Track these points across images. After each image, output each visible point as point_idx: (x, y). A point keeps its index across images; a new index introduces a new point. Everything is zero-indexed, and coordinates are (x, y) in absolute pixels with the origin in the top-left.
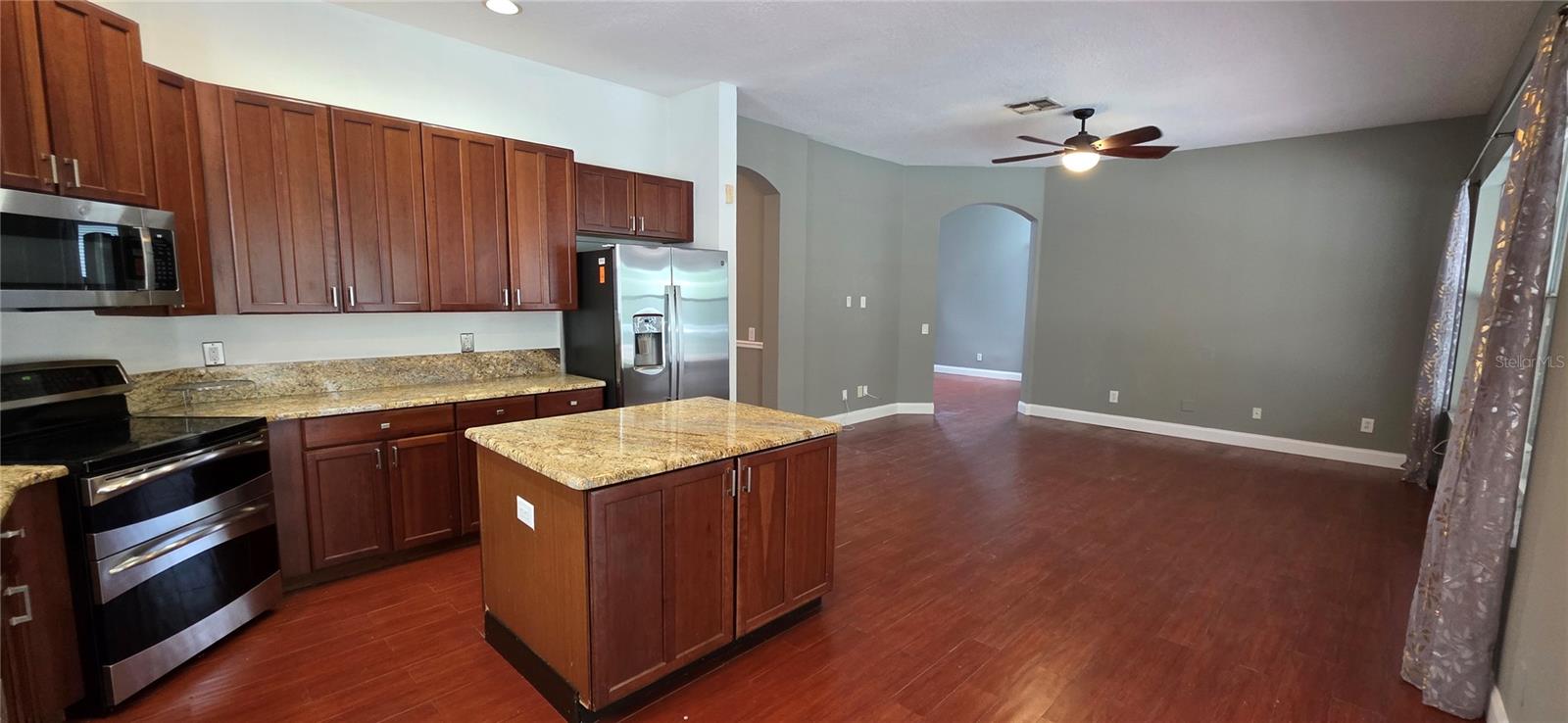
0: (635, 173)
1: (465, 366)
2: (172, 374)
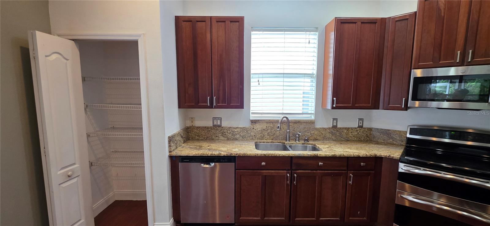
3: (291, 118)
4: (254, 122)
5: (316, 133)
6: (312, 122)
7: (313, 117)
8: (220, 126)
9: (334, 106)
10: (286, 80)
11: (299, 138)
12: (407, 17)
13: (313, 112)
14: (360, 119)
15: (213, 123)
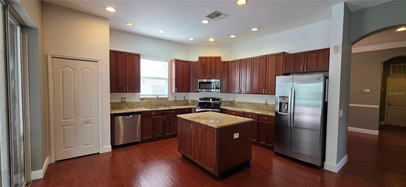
0: (304, 52)
1: (265, 106)
2: (229, 101)
3: (159, 97)
4: (142, 99)
5: (169, 103)
6: (167, 98)
7: (167, 97)
8: (125, 102)
9: (176, 91)
11: (162, 105)
12: (196, 62)
13: (167, 94)
14: (184, 97)
15: (121, 100)
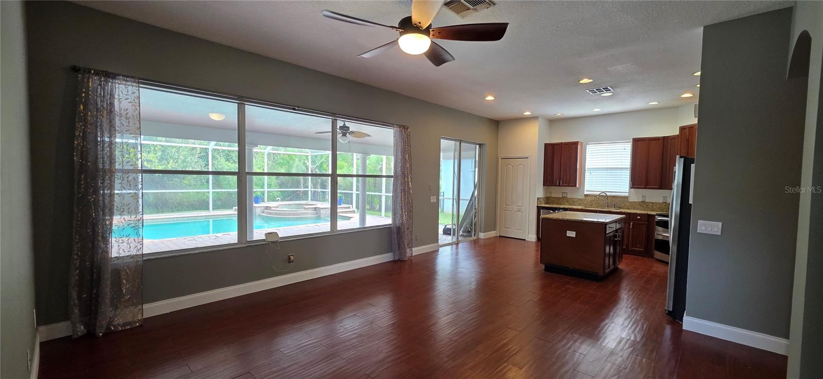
3: (608, 194)
4: (586, 196)
5: (629, 204)
6: (626, 198)
7: (627, 194)
8: (565, 197)
9: (632, 187)
10: (608, 171)
11: (614, 206)
12: (675, 137)
13: (627, 191)
14: (664, 197)
15: (562, 195)
